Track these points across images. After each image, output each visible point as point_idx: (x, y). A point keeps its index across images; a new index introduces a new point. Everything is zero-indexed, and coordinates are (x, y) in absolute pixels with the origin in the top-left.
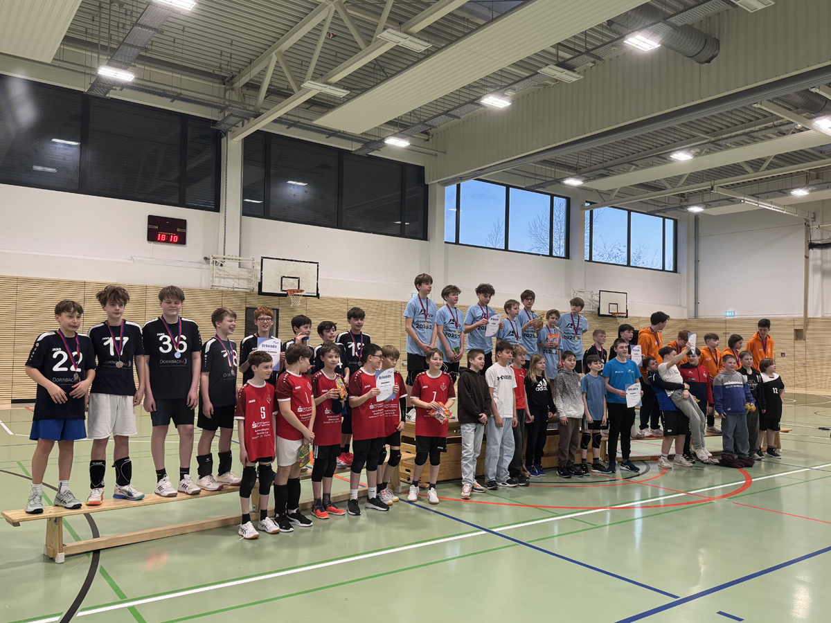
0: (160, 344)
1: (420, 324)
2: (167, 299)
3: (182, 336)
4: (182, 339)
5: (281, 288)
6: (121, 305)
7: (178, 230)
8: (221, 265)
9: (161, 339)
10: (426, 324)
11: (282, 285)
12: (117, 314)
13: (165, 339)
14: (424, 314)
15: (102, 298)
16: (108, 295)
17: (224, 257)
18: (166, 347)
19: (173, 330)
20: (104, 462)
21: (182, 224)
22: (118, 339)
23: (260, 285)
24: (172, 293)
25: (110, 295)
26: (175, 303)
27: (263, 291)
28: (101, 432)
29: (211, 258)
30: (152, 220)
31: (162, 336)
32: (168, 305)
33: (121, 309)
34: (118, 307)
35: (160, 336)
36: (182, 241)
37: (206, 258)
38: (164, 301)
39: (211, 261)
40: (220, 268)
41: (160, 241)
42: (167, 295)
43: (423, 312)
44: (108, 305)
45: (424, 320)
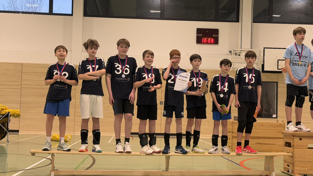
0: (115, 69)
1: (294, 62)
2: (121, 45)
3: (127, 65)
4: (127, 67)
5: (278, 67)
6: (95, 49)
7: (214, 36)
8: (239, 55)
9: (116, 66)
10: (300, 63)
11: (278, 66)
12: (93, 53)
13: (118, 67)
14: (299, 55)
15: (86, 45)
16: (89, 43)
17: (241, 50)
18: (118, 71)
19: (122, 62)
20: (87, 131)
21: (216, 31)
22: (93, 66)
23: (263, 66)
24: (124, 42)
25: (90, 43)
26: (126, 48)
27: (265, 70)
28: (86, 115)
29: (233, 51)
30: (199, 31)
31: (117, 65)
32: (121, 49)
33: (96, 51)
34: (94, 50)
35: (116, 65)
36: (216, 42)
37: (230, 52)
38: (119, 46)
39: (233, 53)
40: (239, 57)
41: (204, 43)
42: (122, 43)
43: (297, 54)
44: (89, 49)
45: (299, 60)
